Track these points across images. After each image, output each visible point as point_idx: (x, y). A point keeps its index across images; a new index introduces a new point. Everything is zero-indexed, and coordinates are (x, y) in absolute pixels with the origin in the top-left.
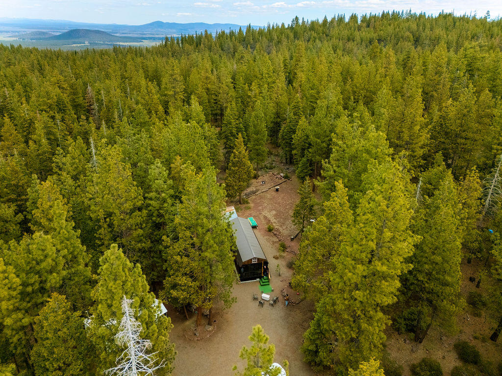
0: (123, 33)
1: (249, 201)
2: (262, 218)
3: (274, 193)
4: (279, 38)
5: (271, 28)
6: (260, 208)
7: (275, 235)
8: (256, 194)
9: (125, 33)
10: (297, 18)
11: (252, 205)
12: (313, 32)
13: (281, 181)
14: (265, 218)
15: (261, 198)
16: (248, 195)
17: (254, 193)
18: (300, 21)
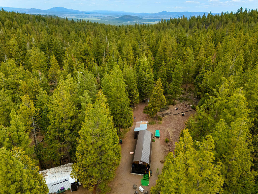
0: (146, 17)
1: (162, 119)
2: (166, 132)
3: (180, 117)
4: (227, 20)
5: (224, 14)
6: (167, 125)
7: (169, 145)
8: (169, 115)
9: (147, 17)
10: (242, 9)
11: (163, 122)
12: (251, 17)
13: (188, 110)
14: (168, 132)
15: (171, 118)
16: (163, 115)
17: (168, 114)
18: (244, 10)
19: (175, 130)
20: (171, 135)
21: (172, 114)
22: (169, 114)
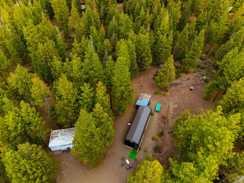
1: (169, 90)
2: (167, 106)
6: (171, 98)
7: (165, 122)
11: (168, 94)
13: (200, 82)
15: (178, 91)
16: (171, 85)
19: (176, 106)
20: (171, 112)
21: (180, 86)
22: (178, 85)
